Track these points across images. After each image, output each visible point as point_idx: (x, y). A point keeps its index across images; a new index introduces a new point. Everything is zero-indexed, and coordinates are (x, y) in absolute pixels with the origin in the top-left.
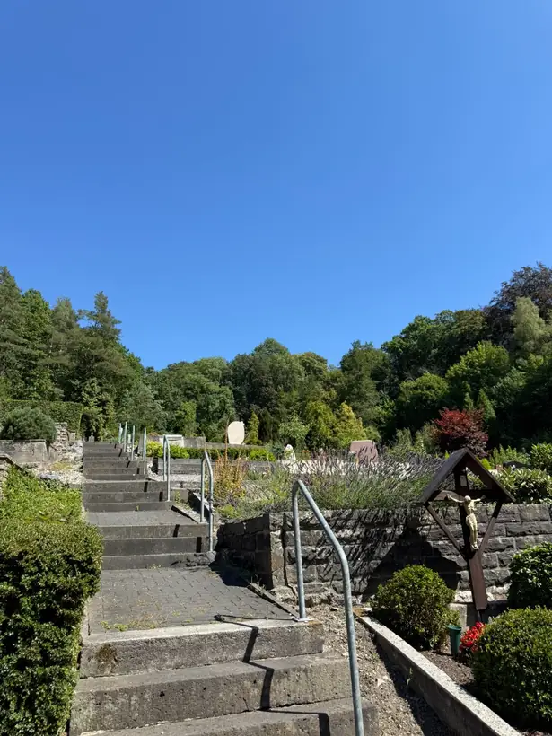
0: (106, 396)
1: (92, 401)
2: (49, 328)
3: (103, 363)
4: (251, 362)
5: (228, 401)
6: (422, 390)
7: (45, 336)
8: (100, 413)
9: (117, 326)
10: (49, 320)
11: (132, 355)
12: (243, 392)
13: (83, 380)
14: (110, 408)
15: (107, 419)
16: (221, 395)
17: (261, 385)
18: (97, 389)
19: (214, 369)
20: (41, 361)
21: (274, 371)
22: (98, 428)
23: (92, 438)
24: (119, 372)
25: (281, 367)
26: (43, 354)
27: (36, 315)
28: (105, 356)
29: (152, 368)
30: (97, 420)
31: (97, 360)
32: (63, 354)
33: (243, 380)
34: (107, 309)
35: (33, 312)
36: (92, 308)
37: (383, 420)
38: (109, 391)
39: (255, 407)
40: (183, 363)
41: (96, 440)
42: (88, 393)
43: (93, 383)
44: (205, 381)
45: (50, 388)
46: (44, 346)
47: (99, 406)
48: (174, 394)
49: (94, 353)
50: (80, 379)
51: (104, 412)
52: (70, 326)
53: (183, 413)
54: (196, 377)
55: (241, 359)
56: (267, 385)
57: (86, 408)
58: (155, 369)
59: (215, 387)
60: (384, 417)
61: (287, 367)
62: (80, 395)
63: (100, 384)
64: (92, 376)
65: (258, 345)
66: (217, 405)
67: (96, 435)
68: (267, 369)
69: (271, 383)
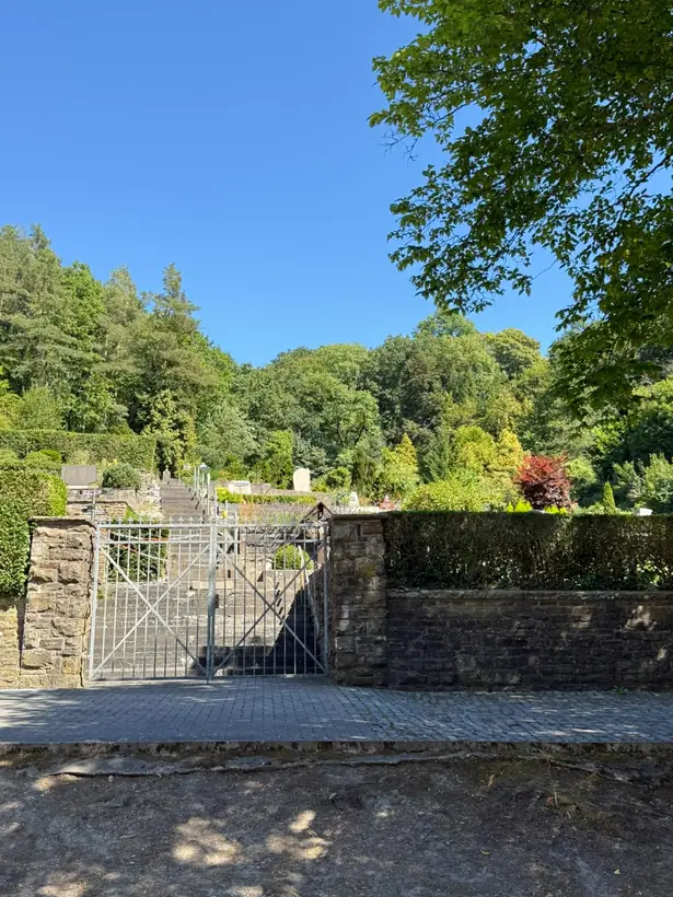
0: (183, 415)
1: (165, 423)
2: (101, 318)
3: (178, 369)
4: (409, 350)
5: (370, 414)
6: (660, 403)
7: (99, 331)
8: (176, 438)
9: (195, 316)
10: (102, 307)
11: (219, 349)
12: (396, 400)
13: (152, 393)
14: (189, 431)
15: (185, 447)
16: (359, 406)
17: (423, 389)
18: (172, 405)
19: (347, 364)
20: (96, 368)
21: (444, 365)
22: (174, 459)
23: (167, 473)
24: (202, 381)
25: (456, 359)
26: (98, 357)
27: (85, 302)
28: (179, 360)
29: (249, 366)
30: (172, 449)
31: (170, 364)
32: (125, 357)
33: (395, 379)
34: (181, 291)
35: (80, 296)
36: (160, 289)
37: (601, 448)
38: (184, 406)
39: (410, 424)
40: (302, 351)
41: (173, 476)
42: (160, 411)
43: (165, 396)
44: (332, 381)
45: (109, 404)
46: (98, 346)
47: (174, 428)
48: (283, 406)
49: (166, 355)
50: (148, 392)
51: (181, 437)
52: (131, 317)
53: (276, 446)
54: (318, 375)
55: (394, 345)
56: (431, 389)
57: (158, 432)
58: (254, 367)
59: (348, 393)
60: (604, 443)
61: (464, 359)
62: (149, 414)
63: (175, 399)
64: (164, 388)
66: (353, 420)
67: (172, 469)
68: (429, 361)
69: (437, 385)
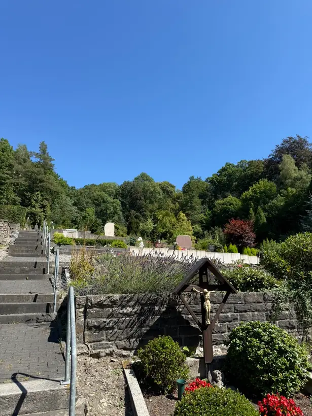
0: (45, 203)
1: (37, 205)
2: (11, 161)
3: (44, 183)
4: (132, 186)
5: (118, 207)
6: (227, 206)
7: (10, 166)
8: (42, 212)
9: (53, 162)
10: (12, 157)
11: (62, 179)
12: (127, 203)
13: (32, 193)
14: (48, 209)
15: (46, 216)
16: (114, 204)
17: (137, 199)
18: (40, 198)
19: (110, 189)
20: (8, 181)
21: (145, 192)
22: (40, 221)
23: (36, 226)
24: (53, 189)
25: (149, 190)
26: (9, 176)
27: (5, 153)
28: (45, 180)
29: (74, 187)
30: (40, 216)
31: (41, 182)
32: (21, 177)
33: (127, 196)
34: (47, 152)
35: (3, 152)
36: (38, 151)
37: (204, 221)
38: (46, 199)
39: (133, 211)
40: (93, 185)
41: (39, 228)
42: (35, 200)
43: (38, 194)
44: (105, 196)
45: (13, 197)
46: (9, 172)
47: (41, 208)
48: (87, 203)
49: (39, 177)
50: (30, 192)
51: (44, 211)
52: (25, 161)
53: (87, 215)
54: (100, 193)
55: (127, 184)
56: (140, 199)
57: (34, 209)
58: (76, 188)
59: (110, 199)
60: (205, 219)
61: (152, 189)
62: (30, 201)
63: (42, 196)
64: (37, 191)
65: (136, 176)
66: (112, 209)
67: (39, 224)
68: (140, 190)
69: (143, 198)
